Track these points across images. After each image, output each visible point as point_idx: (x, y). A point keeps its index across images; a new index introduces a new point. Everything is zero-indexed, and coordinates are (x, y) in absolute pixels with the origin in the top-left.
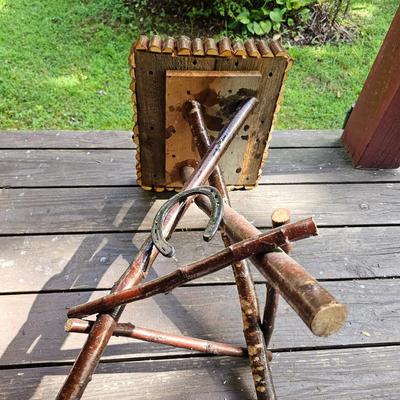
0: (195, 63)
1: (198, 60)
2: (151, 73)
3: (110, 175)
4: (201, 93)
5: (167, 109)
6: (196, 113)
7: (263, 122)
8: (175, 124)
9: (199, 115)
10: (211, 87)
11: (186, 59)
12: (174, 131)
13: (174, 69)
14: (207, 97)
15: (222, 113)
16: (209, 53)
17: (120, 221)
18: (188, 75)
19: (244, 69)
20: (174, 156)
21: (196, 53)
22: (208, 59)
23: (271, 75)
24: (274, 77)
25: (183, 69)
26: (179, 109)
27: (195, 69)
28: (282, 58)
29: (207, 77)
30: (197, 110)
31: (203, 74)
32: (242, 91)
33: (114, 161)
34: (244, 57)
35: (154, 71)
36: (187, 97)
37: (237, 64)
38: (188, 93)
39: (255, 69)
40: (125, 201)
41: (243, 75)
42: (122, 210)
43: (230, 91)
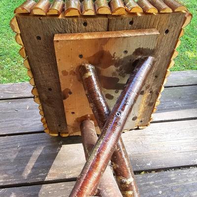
0: (85, 24)
1: (88, 20)
2: (39, 38)
3: (24, 123)
4: (94, 56)
5: (60, 74)
6: (90, 77)
7: (156, 77)
8: (71, 87)
9: (94, 79)
10: (105, 48)
11: (75, 20)
12: (70, 93)
13: (63, 32)
14: (101, 59)
15: (117, 73)
16: (100, 12)
17: (29, 172)
18: (78, 38)
19: (140, 28)
20: (73, 113)
21: (86, 13)
22: (100, 19)
23: (167, 32)
24: (170, 34)
25: (73, 32)
26: (73, 73)
27: (86, 31)
28: (180, 13)
29: (100, 39)
30: (91, 74)
31: (96, 36)
32: (138, 51)
33: (29, 109)
34: (139, 15)
35: (42, 36)
36: (80, 61)
37: (131, 23)
38: (81, 56)
39: (150, 27)
40: (35, 149)
41: (139, 34)
42: (31, 159)
43: (126, 52)
